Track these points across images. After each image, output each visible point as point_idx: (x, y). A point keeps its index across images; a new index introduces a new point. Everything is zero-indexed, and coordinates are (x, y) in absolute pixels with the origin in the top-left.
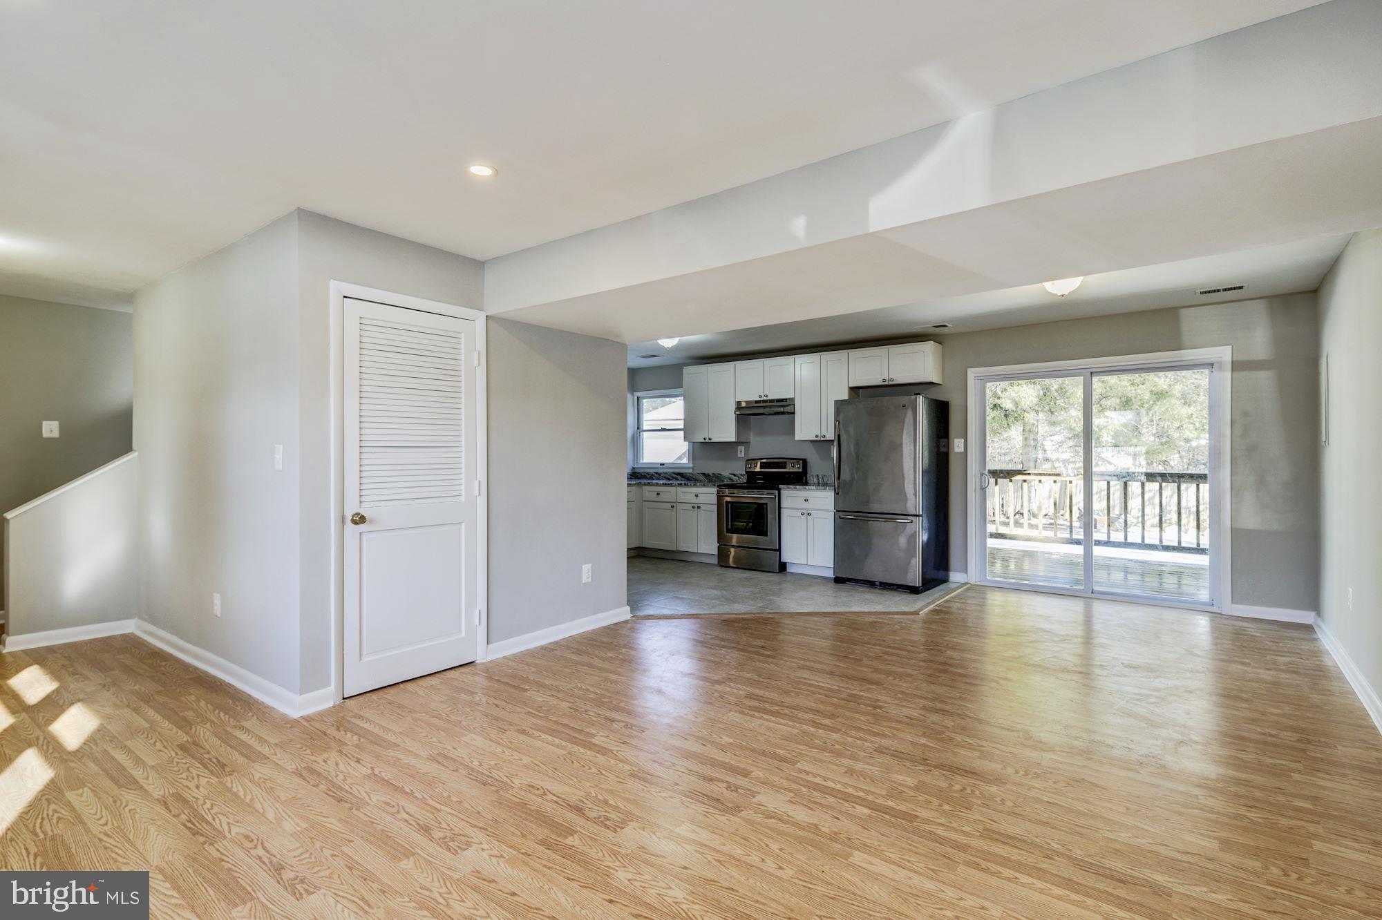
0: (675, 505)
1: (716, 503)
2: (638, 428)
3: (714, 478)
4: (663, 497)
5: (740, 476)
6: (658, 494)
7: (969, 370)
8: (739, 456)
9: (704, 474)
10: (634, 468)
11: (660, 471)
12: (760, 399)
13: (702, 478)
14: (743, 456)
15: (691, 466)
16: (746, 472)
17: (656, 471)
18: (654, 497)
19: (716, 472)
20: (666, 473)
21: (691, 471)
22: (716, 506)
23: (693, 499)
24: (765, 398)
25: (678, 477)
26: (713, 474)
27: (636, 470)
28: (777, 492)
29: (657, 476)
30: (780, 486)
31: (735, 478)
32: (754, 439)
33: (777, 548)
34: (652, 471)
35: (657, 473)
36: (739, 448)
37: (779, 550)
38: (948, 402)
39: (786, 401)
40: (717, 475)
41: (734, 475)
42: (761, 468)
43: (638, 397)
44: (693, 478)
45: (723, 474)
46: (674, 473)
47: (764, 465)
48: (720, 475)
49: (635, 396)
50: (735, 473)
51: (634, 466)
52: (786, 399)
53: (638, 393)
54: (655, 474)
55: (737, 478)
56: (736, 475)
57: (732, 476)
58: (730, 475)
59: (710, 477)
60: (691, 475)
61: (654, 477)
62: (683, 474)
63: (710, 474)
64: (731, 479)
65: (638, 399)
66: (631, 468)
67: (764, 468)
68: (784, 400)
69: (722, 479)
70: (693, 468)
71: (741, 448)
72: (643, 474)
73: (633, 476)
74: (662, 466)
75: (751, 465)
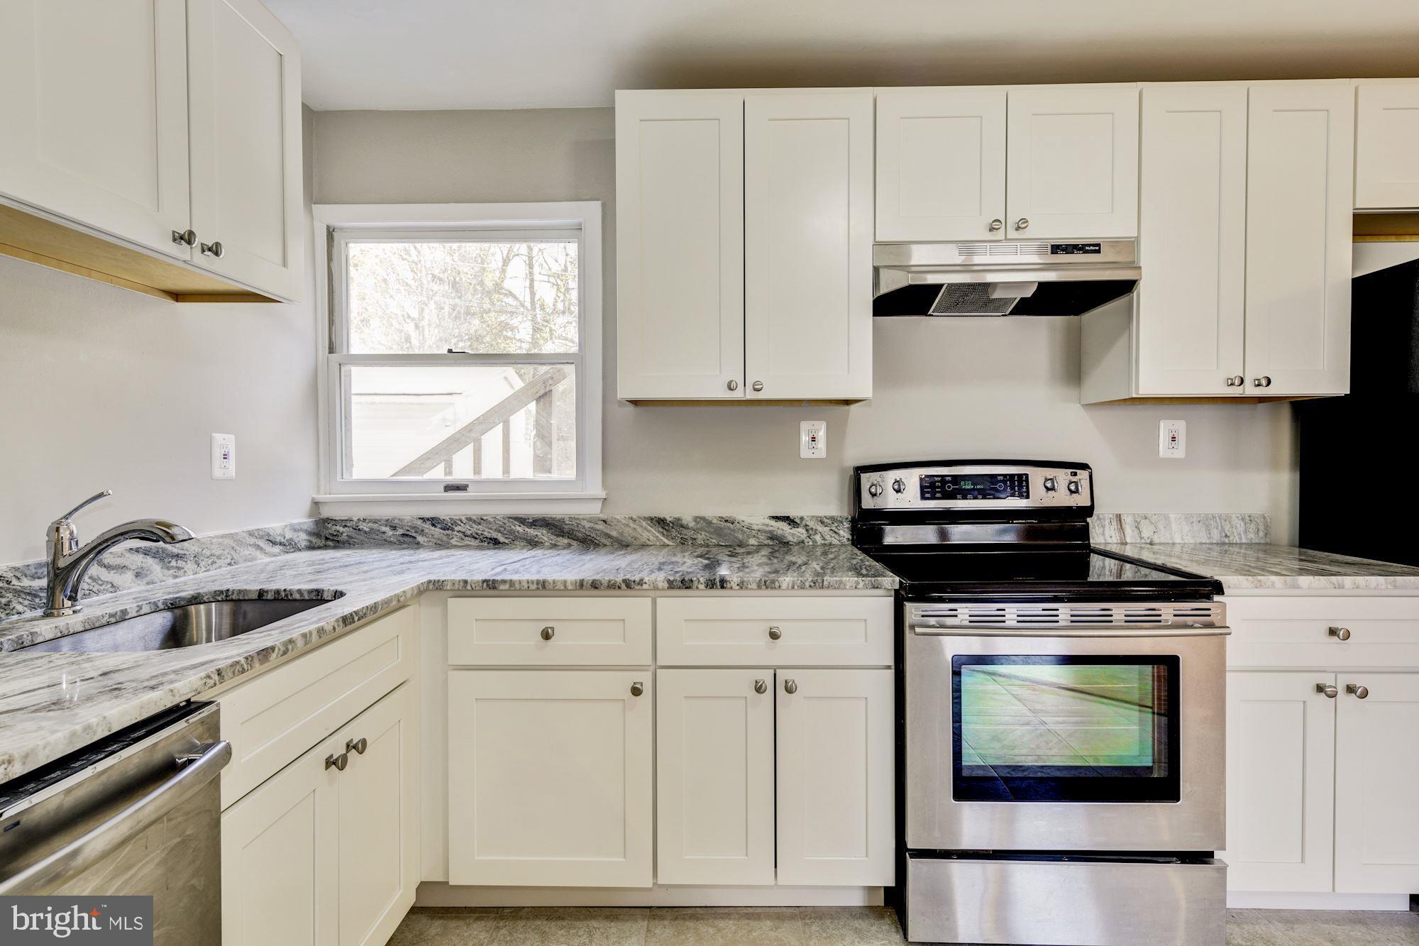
0: (645, 679)
2: (331, 351)
3: (700, 538)
4: (575, 647)
5: (811, 524)
6: (546, 635)
8: (805, 453)
9: (661, 522)
10: (316, 504)
11: (446, 513)
13: (653, 534)
15: (591, 490)
17: (429, 512)
18: (525, 649)
19: (713, 511)
20: (481, 520)
21: (594, 510)
25: (542, 534)
26: (700, 519)
27: (328, 513)
29: (437, 531)
31: (795, 534)
34: (408, 513)
35: (434, 521)
36: (805, 426)
39: (1098, 251)
40: (715, 521)
41: (786, 519)
42: (923, 498)
43: (328, 227)
44: (608, 536)
45: (740, 517)
46: (522, 520)
47: (938, 487)
48: (726, 521)
49: (316, 224)
50: (793, 513)
51: (321, 497)
52: (1098, 245)
53: (330, 214)
54: (427, 526)
55: (804, 531)
56: (798, 522)
57: (781, 525)
58: (773, 523)
59: (684, 531)
60: (601, 526)
61: (420, 539)
62: (562, 521)
63: (687, 519)
64: (773, 537)
65: (330, 233)
66: (307, 506)
67: (938, 495)
68: (1092, 248)
69: (740, 537)
70: (602, 501)
71: (814, 427)
72: (365, 526)
73: (318, 536)
74: (456, 494)
75: (881, 486)
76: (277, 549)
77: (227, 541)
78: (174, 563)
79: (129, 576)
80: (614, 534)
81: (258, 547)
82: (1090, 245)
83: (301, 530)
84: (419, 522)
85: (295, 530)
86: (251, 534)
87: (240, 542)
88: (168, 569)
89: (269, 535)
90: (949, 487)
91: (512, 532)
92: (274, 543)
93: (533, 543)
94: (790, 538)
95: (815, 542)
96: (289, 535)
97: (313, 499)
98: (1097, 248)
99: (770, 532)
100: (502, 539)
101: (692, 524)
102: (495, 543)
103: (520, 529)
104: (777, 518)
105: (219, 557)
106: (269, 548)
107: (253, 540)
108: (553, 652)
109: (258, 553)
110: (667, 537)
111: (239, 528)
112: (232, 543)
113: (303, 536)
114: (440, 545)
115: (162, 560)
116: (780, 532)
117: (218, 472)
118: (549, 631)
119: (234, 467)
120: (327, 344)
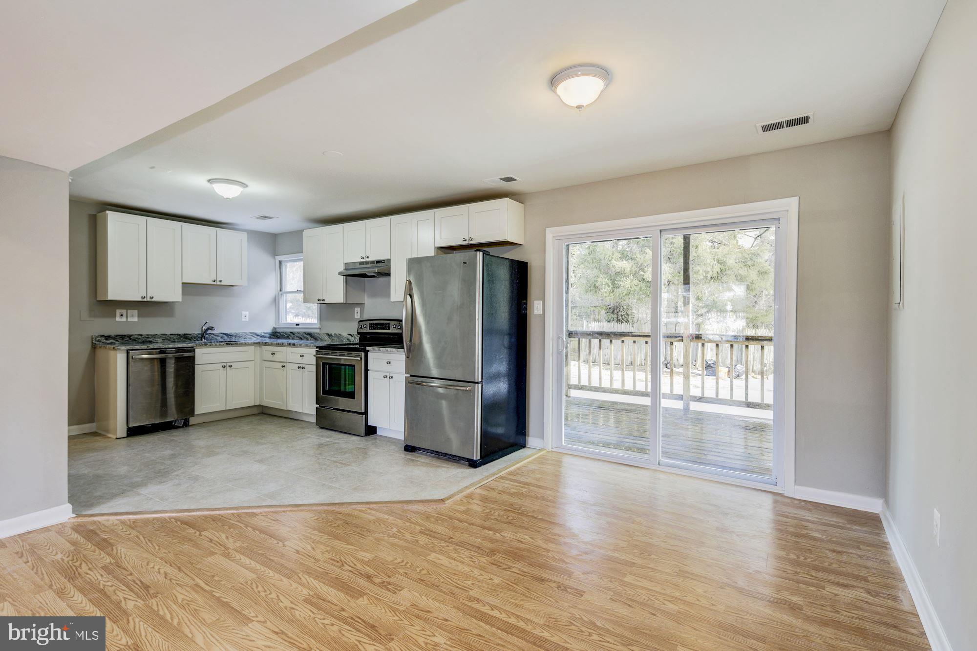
0: (285, 365)
1: (315, 364)
2: (280, 291)
4: (277, 357)
7: (547, 229)
8: (356, 317)
9: (328, 334)
10: (276, 328)
11: (295, 331)
12: (362, 260)
14: (359, 317)
15: (318, 326)
16: (359, 333)
17: (292, 330)
18: (270, 357)
19: (337, 332)
20: (299, 333)
21: (318, 331)
22: (315, 366)
23: (300, 360)
24: (367, 260)
25: (308, 337)
27: (278, 330)
28: (363, 354)
29: (292, 335)
30: (368, 348)
31: (352, 339)
32: (368, 301)
33: (363, 411)
34: (288, 331)
35: (292, 333)
36: (356, 309)
37: (366, 413)
38: (527, 263)
40: (336, 334)
42: (369, 329)
43: (280, 261)
44: (319, 338)
45: (342, 334)
46: (305, 333)
47: (373, 326)
48: (340, 335)
49: (277, 261)
50: (352, 334)
51: (275, 326)
52: (383, 261)
53: (279, 258)
54: (291, 334)
55: (354, 337)
57: (350, 336)
59: (332, 337)
60: (318, 335)
61: (289, 337)
62: (310, 333)
63: (333, 334)
64: (347, 339)
65: (280, 262)
66: (272, 328)
69: (342, 339)
70: (320, 329)
71: (358, 310)
72: (282, 334)
73: (273, 335)
74: (298, 326)
75: (361, 326)
76: (259, 337)
77: (243, 334)
78: (230, 337)
79: (219, 337)
83: (268, 333)
84: (289, 333)
85: (266, 333)
86: (251, 333)
87: (247, 334)
89: (256, 334)
91: (304, 336)
93: (307, 339)
96: (263, 334)
99: (347, 337)
102: (301, 339)
103: (305, 335)
104: (349, 335)
105: (241, 337)
106: (256, 337)
108: (276, 358)
109: (253, 337)
110: (329, 339)
111: (247, 331)
113: (268, 335)
114: (293, 339)
115: (227, 335)
117: (243, 319)
118: (274, 354)
119: (247, 319)
120: (279, 289)
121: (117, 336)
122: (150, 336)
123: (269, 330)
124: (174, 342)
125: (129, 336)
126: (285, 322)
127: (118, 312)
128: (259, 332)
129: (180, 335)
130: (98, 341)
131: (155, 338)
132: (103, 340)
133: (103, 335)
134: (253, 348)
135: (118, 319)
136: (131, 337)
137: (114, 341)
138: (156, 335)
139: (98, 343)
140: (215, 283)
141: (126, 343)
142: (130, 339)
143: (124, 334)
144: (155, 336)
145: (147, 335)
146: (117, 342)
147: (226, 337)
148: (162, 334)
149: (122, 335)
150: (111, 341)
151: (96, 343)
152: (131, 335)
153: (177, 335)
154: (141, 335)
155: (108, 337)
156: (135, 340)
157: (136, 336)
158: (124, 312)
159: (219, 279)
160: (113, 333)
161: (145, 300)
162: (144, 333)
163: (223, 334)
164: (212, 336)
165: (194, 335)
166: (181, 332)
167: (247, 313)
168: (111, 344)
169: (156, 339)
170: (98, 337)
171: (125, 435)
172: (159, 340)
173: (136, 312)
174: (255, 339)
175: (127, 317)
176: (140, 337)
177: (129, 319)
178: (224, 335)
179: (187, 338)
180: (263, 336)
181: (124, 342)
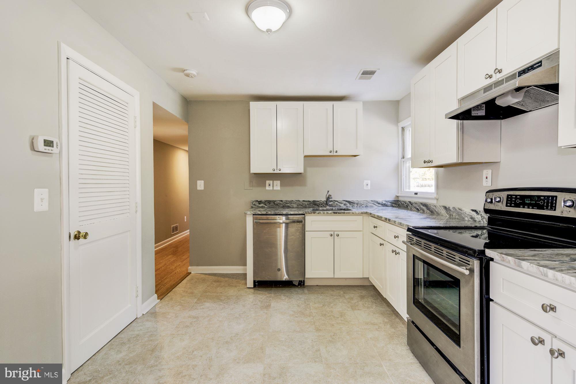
0: (384, 243)
2: (403, 158)
3: (454, 215)
4: (378, 231)
5: (483, 214)
6: (375, 227)
8: (485, 184)
9: (445, 208)
10: (398, 197)
11: (413, 200)
12: (489, 81)
13: (443, 212)
14: (489, 185)
15: (435, 196)
16: (486, 210)
17: (410, 199)
18: (374, 230)
19: (457, 206)
20: (416, 203)
21: (434, 202)
23: (395, 241)
25: (425, 208)
26: (454, 208)
27: (401, 199)
28: (476, 263)
29: (410, 205)
31: (478, 218)
32: (505, 157)
34: (407, 200)
35: (410, 202)
36: (484, 172)
39: (541, 66)
40: (457, 209)
41: (475, 211)
42: (507, 206)
43: (402, 127)
45: (463, 209)
46: (422, 204)
47: (513, 201)
48: (460, 210)
49: (399, 128)
50: (477, 209)
51: (398, 195)
52: (541, 62)
53: (401, 124)
55: (480, 217)
56: (479, 212)
57: (474, 213)
58: (471, 212)
59: (451, 212)
60: (435, 208)
61: (409, 207)
62: (428, 205)
63: (451, 208)
64: (472, 218)
65: (403, 129)
66: (394, 196)
67: (513, 205)
68: (537, 65)
69: (463, 216)
70: (437, 199)
71: (487, 172)
72: (402, 203)
73: (395, 204)
74: (416, 195)
75: (492, 199)
76: (380, 205)
77: (365, 202)
78: (352, 204)
79: (343, 205)
80: (437, 210)
81: (374, 204)
82: (535, 64)
83: (389, 202)
84: (408, 202)
85: (386, 202)
86: (372, 201)
87: (369, 202)
88: (351, 205)
89: (377, 202)
90: (518, 201)
91: (420, 207)
92: (379, 204)
93: (424, 211)
94: (476, 219)
95: (484, 222)
96: (384, 202)
97: (396, 195)
98: (540, 64)
99: (471, 216)
100: (419, 209)
101: (452, 210)
103: (422, 206)
105: (363, 204)
106: (377, 205)
107: (372, 202)
109: (374, 205)
110: (447, 213)
111: (369, 199)
112: (366, 202)
114: (411, 210)
115: (349, 203)
116: (473, 216)
117: (365, 188)
118: (377, 227)
119: (369, 187)
120: (401, 156)
121: (266, 201)
122: (288, 202)
123: (391, 198)
124: (306, 207)
125: (274, 202)
126: (407, 190)
127: (268, 182)
128: (380, 200)
129: (310, 201)
130: (254, 205)
131: (291, 203)
132: (257, 204)
133: (257, 201)
134: (360, 217)
135: (267, 188)
136: (275, 203)
137: (264, 205)
138: (293, 201)
139: (254, 206)
140: (332, 154)
141: (272, 207)
142: (274, 204)
143: (270, 200)
144: (291, 202)
145: (286, 201)
146: (266, 206)
147: (348, 205)
148: (296, 201)
149: (269, 201)
150: (262, 205)
151: (253, 206)
152: (276, 201)
153: (308, 201)
154: (282, 201)
155: (260, 202)
156: (277, 205)
157: (279, 202)
158: (271, 182)
159: (335, 150)
160: (263, 199)
161: (276, 172)
162: (284, 199)
163: (346, 201)
164: (337, 203)
165: (322, 202)
166: (311, 199)
167: (369, 182)
168: (262, 207)
169: (293, 205)
170: (254, 202)
171: (253, 287)
172: (295, 206)
173: (278, 182)
174: (377, 207)
175: (273, 186)
176: (281, 202)
177: (275, 188)
178: (347, 203)
179: (315, 205)
180: (385, 204)
181: (271, 206)
